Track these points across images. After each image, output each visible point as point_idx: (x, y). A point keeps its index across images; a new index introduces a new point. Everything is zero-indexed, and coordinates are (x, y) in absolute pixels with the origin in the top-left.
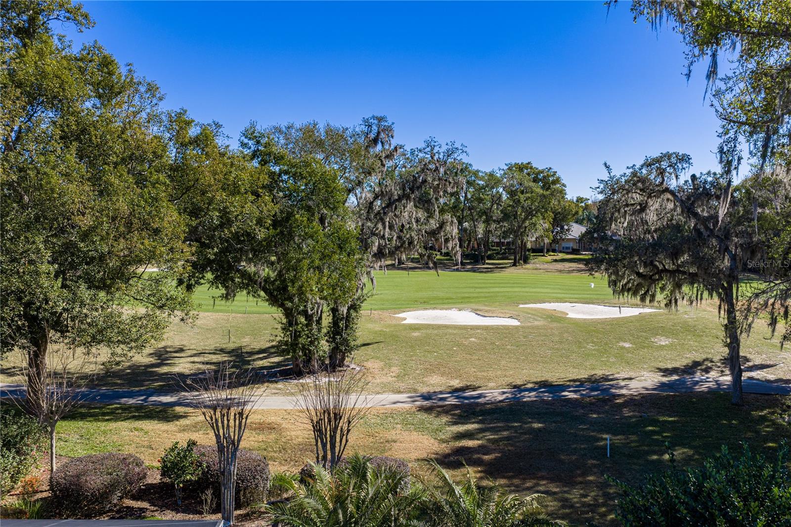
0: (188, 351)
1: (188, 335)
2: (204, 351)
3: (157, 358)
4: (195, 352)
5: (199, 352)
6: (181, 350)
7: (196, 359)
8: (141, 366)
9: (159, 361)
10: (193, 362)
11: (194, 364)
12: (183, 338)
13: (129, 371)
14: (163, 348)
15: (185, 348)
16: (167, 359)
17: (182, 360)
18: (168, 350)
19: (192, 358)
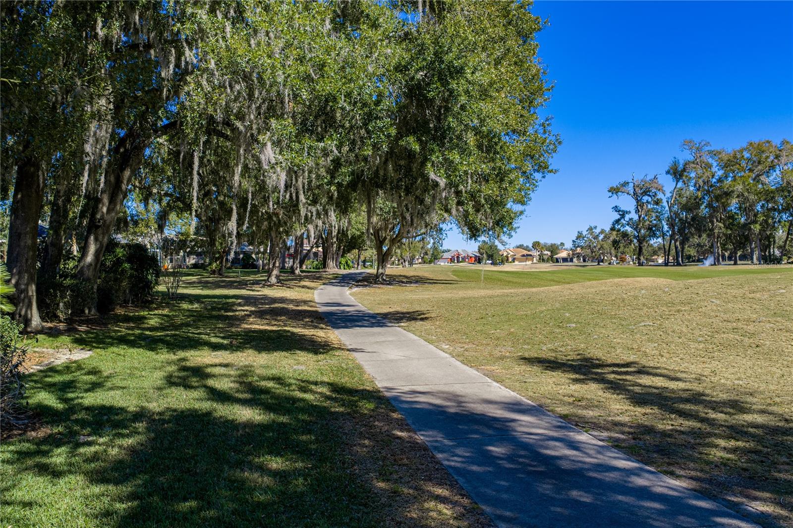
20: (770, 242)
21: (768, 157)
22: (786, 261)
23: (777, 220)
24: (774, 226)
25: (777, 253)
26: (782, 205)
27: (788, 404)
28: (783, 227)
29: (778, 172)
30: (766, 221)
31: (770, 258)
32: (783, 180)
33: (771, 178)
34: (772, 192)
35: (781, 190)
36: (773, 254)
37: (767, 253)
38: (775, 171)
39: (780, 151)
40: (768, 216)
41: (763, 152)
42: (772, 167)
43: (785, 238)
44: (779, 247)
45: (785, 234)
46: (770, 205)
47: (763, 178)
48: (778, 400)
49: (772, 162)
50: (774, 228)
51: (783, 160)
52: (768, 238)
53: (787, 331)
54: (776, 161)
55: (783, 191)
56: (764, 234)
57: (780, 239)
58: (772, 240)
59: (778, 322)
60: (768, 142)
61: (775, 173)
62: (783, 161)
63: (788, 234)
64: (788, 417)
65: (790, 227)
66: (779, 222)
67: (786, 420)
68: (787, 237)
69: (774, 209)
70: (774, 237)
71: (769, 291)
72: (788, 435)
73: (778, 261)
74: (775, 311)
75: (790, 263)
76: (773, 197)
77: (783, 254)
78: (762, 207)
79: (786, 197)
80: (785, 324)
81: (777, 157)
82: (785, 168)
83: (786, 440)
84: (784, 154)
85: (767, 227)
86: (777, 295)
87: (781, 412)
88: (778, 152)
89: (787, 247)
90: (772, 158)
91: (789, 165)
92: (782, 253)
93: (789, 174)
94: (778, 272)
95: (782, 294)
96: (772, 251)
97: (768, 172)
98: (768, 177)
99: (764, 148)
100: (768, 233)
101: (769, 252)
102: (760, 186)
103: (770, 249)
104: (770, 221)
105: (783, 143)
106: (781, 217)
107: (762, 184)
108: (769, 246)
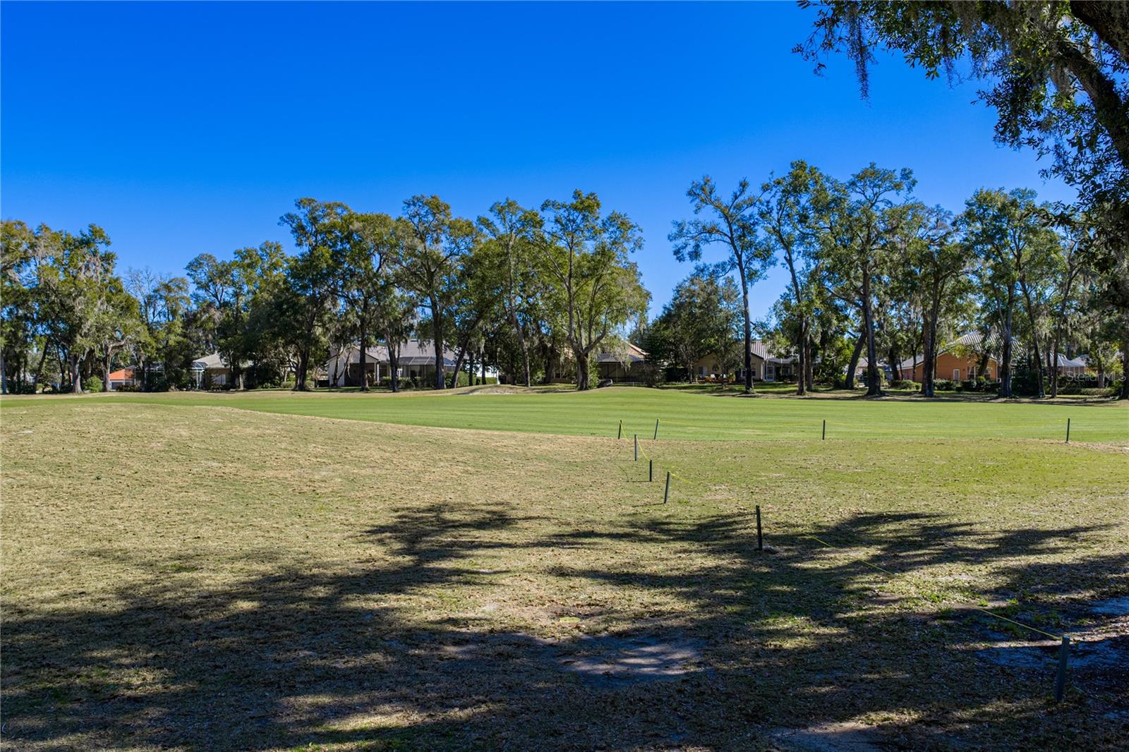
0: (522, 524)
1: (511, 476)
2: (584, 528)
3: (397, 546)
4: (552, 529)
5: (569, 530)
6: (500, 520)
7: (567, 558)
8: (314, 580)
9: (407, 560)
10: (561, 572)
11: (564, 583)
12: (497, 484)
13: (245, 605)
14: (429, 510)
15: (513, 514)
16: (446, 552)
17: (506, 559)
18: (447, 516)
19: (548, 552)
20: (19, 363)
21: (18, 245)
22: (40, 390)
23: (30, 334)
24: (26, 341)
25: (30, 378)
26: (37, 313)
27: (25, 589)
28: (37, 344)
29: (33, 267)
30: (15, 334)
31: (19, 385)
32: (39, 279)
33: (24, 274)
34: (23, 293)
35: (37, 292)
36: (24, 381)
37: (15, 378)
38: (29, 265)
39: (36, 238)
40: (17, 327)
41: (13, 236)
42: (25, 259)
43: (40, 357)
44: (33, 371)
45: (41, 352)
46: (21, 312)
47: (11, 273)
48: (11, 585)
49: (25, 252)
50: (25, 344)
51: (41, 251)
52: (17, 357)
53: (30, 487)
54: (30, 251)
55: (39, 294)
56: (11, 351)
57: (34, 359)
58: (22, 360)
59: (19, 475)
60: (20, 224)
61: (28, 268)
62: (40, 253)
63: (45, 353)
64: (23, 607)
65: (47, 344)
66: (33, 336)
67: (21, 612)
68: (44, 358)
69: (26, 318)
70: (25, 357)
71: (9, 432)
72: (20, 633)
73: (31, 390)
74: (16, 460)
75: (46, 393)
76: (26, 301)
77: (37, 381)
78: (10, 313)
79: (43, 302)
80: (28, 478)
81: (32, 246)
82: (44, 262)
83: (18, 640)
84: (42, 243)
85: (16, 343)
86: (20, 437)
87: (13, 602)
88: (34, 240)
89: (43, 371)
90: (24, 246)
91: (48, 260)
92: (35, 378)
93: (48, 272)
94: (24, 406)
95: (27, 436)
96: (22, 375)
97: (19, 266)
98: (19, 272)
99: (14, 232)
100: (17, 350)
101: (19, 377)
102: (7, 283)
103: (19, 373)
104: (20, 334)
105: (41, 228)
106: (36, 329)
107: (11, 281)
108: (18, 369)
